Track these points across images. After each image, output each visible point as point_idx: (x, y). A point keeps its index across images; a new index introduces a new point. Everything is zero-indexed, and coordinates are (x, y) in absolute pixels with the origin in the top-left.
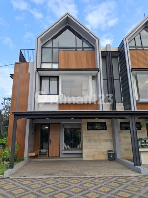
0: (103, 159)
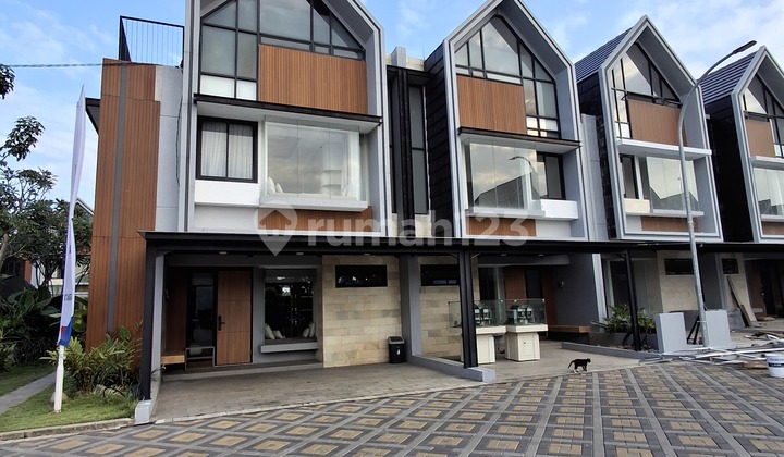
0: (375, 359)
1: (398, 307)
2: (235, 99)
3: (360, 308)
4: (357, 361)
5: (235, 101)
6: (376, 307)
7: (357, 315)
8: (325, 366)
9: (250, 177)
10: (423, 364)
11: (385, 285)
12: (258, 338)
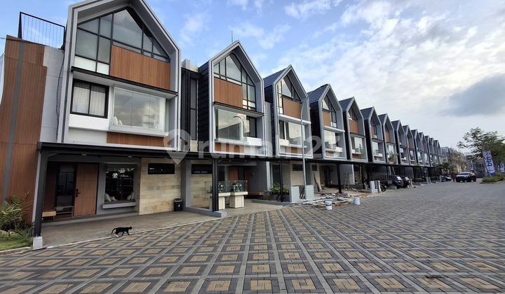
0: (167, 210)
1: (179, 184)
2: (96, 72)
3: (160, 185)
4: (157, 211)
5: (95, 74)
6: (168, 184)
7: (158, 188)
8: (140, 214)
9: (103, 115)
10: (191, 211)
11: (174, 173)
12: (101, 201)
